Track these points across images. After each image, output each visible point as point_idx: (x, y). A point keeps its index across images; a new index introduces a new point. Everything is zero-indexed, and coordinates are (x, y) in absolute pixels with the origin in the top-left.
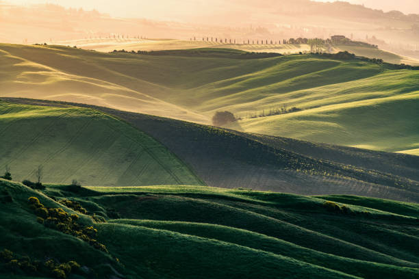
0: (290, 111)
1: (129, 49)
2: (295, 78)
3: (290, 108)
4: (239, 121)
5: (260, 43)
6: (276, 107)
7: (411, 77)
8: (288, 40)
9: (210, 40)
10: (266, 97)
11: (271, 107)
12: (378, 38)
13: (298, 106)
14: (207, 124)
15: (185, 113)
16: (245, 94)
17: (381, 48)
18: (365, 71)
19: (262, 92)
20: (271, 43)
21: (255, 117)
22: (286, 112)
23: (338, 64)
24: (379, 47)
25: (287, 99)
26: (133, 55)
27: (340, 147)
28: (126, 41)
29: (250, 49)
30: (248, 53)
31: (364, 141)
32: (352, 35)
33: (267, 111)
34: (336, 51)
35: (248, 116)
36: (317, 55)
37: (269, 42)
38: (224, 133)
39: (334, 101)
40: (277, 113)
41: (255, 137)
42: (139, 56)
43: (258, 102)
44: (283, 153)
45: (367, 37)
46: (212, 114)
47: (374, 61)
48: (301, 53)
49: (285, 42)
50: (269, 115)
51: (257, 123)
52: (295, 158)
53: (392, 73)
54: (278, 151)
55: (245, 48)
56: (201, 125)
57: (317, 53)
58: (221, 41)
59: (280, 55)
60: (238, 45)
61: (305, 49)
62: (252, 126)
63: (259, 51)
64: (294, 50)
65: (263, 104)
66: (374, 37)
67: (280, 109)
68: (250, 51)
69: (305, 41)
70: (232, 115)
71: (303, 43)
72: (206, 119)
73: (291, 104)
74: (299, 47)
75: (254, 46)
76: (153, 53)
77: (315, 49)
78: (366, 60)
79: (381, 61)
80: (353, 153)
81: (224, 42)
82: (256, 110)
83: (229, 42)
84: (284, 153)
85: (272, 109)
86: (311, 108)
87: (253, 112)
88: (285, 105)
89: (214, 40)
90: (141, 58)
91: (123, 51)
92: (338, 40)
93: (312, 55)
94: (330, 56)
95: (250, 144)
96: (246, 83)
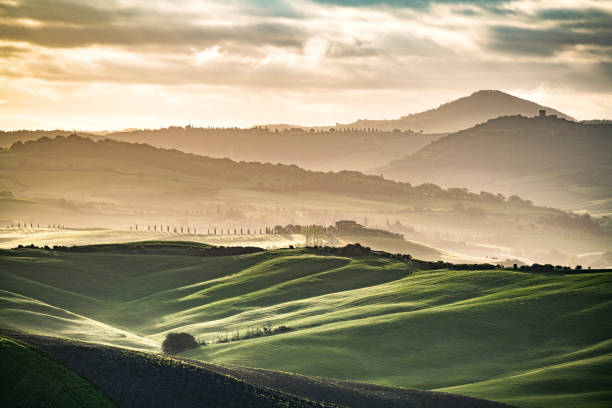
0: (277, 332)
1: (40, 244)
2: (284, 284)
3: (277, 327)
4: (203, 347)
5: (232, 232)
6: (256, 326)
7: (452, 281)
8: (272, 227)
9: (158, 229)
10: (242, 311)
11: (249, 326)
12: (403, 224)
13: (288, 325)
15: (124, 336)
16: (213, 308)
17: (408, 238)
19: (236, 305)
20: (249, 232)
21: (226, 341)
22: (269, 333)
23: (347, 262)
24: (405, 237)
25: (272, 315)
26: (47, 252)
27: (350, 385)
28: (36, 232)
29: (218, 241)
30: (215, 248)
32: (366, 220)
33: (243, 332)
34: (342, 243)
35: (215, 340)
36: (316, 250)
37: (245, 232)
39: (341, 316)
40: (259, 335)
42: (56, 253)
43: (231, 318)
44: (267, 394)
45: (388, 222)
46: (161, 337)
47: (399, 258)
48: (291, 247)
49: (268, 232)
50: (247, 337)
51: (229, 349)
52: (284, 401)
53: (425, 274)
54: (260, 391)
55: (209, 240)
56: (147, 355)
57: (316, 247)
58: (175, 231)
59: (261, 250)
60: (199, 235)
61: (299, 241)
62: (222, 355)
63: (231, 245)
64: (282, 243)
65: (237, 322)
66: (398, 222)
67: (262, 330)
68: (218, 245)
69: (298, 229)
70: (192, 338)
71: (294, 232)
72: (153, 343)
73: (277, 321)
74: (291, 239)
75: (224, 237)
76: (75, 249)
77: (312, 243)
78: (388, 255)
79: (408, 257)
80: (369, 393)
81: (179, 231)
82: (226, 330)
83: (193, 232)
84: (269, 394)
85: (250, 330)
86: (308, 327)
87: (223, 335)
88: (270, 323)
89: (165, 229)
90: (59, 257)
91: (32, 246)
92: (346, 227)
93: (309, 249)
94: (334, 251)
95: (218, 381)
96: (211, 292)
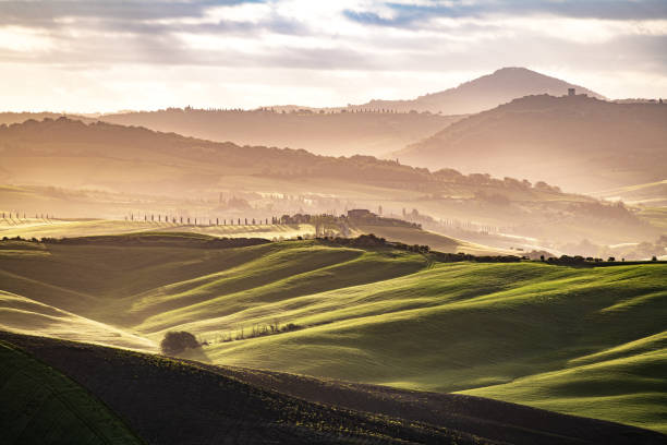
0: (285, 330)
1: (27, 236)
2: (292, 278)
3: (284, 325)
4: (204, 347)
5: (236, 222)
6: (262, 324)
7: (474, 274)
8: (279, 217)
9: (156, 219)
10: (247, 308)
11: (254, 324)
12: (421, 212)
13: (297, 322)
14: (153, 353)
15: (119, 335)
16: (214, 305)
17: (426, 228)
18: (402, 264)
19: (239, 301)
20: (254, 222)
21: (230, 340)
22: (278, 332)
23: (359, 254)
24: (423, 227)
25: (279, 312)
26: (34, 245)
27: (364, 387)
28: (22, 222)
29: (221, 233)
30: (217, 239)
31: (401, 376)
32: (380, 208)
33: (248, 331)
34: (355, 234)
35: (218, 339)
36: (325, 241)
37: (250, 222)
38: (181, 366)
39: (354, 313)
40: (265, 334)
41: (230, 372)
42: (43, 246)
43: (235, 316)
45: (404, 211)
46: (161, 336)
47: (415, 249)
48: (300, 238)
49: (274, 222)
50: (252, 336)
51: (231, 349)
52: (293, 405)
53: (445, 267)
54: (266, 394)
55: (212, 232)
56: (143, 355)
57: (326, 238)
58: (174, 221)
59: (268, 241)
60: (200, 226)
61: (307, 231)
62: (225, 355)
63: (234, 236)
64: (290, 234)
65: (241, 319)
66: (415, 211)
67: (269, 328)
68: (221, 236)
69: (307, 219)
70: (193, 337)
71: (303, 222)
72: (149, 343)
73: (285, 319)
74: (297, 229)
75: (226, 228)
76: (65, 241)
77: (323, 232)
78: (404, 247)
79: (426, 248)
80: (385, 395)
81: (178, 221)
82: (230, 328)
83: (186, 223)
84: (275, 397)
85: (256, 328)
86: (318, 324)
87: (226, 333)
88: (277, 321)
89: (163, 219)
90: (46, 250)
91: (18, 238)
92: (358, 216)
93: (319, 240)
94: (346, 242)
95: (221, 384)
96: (215, 287)
